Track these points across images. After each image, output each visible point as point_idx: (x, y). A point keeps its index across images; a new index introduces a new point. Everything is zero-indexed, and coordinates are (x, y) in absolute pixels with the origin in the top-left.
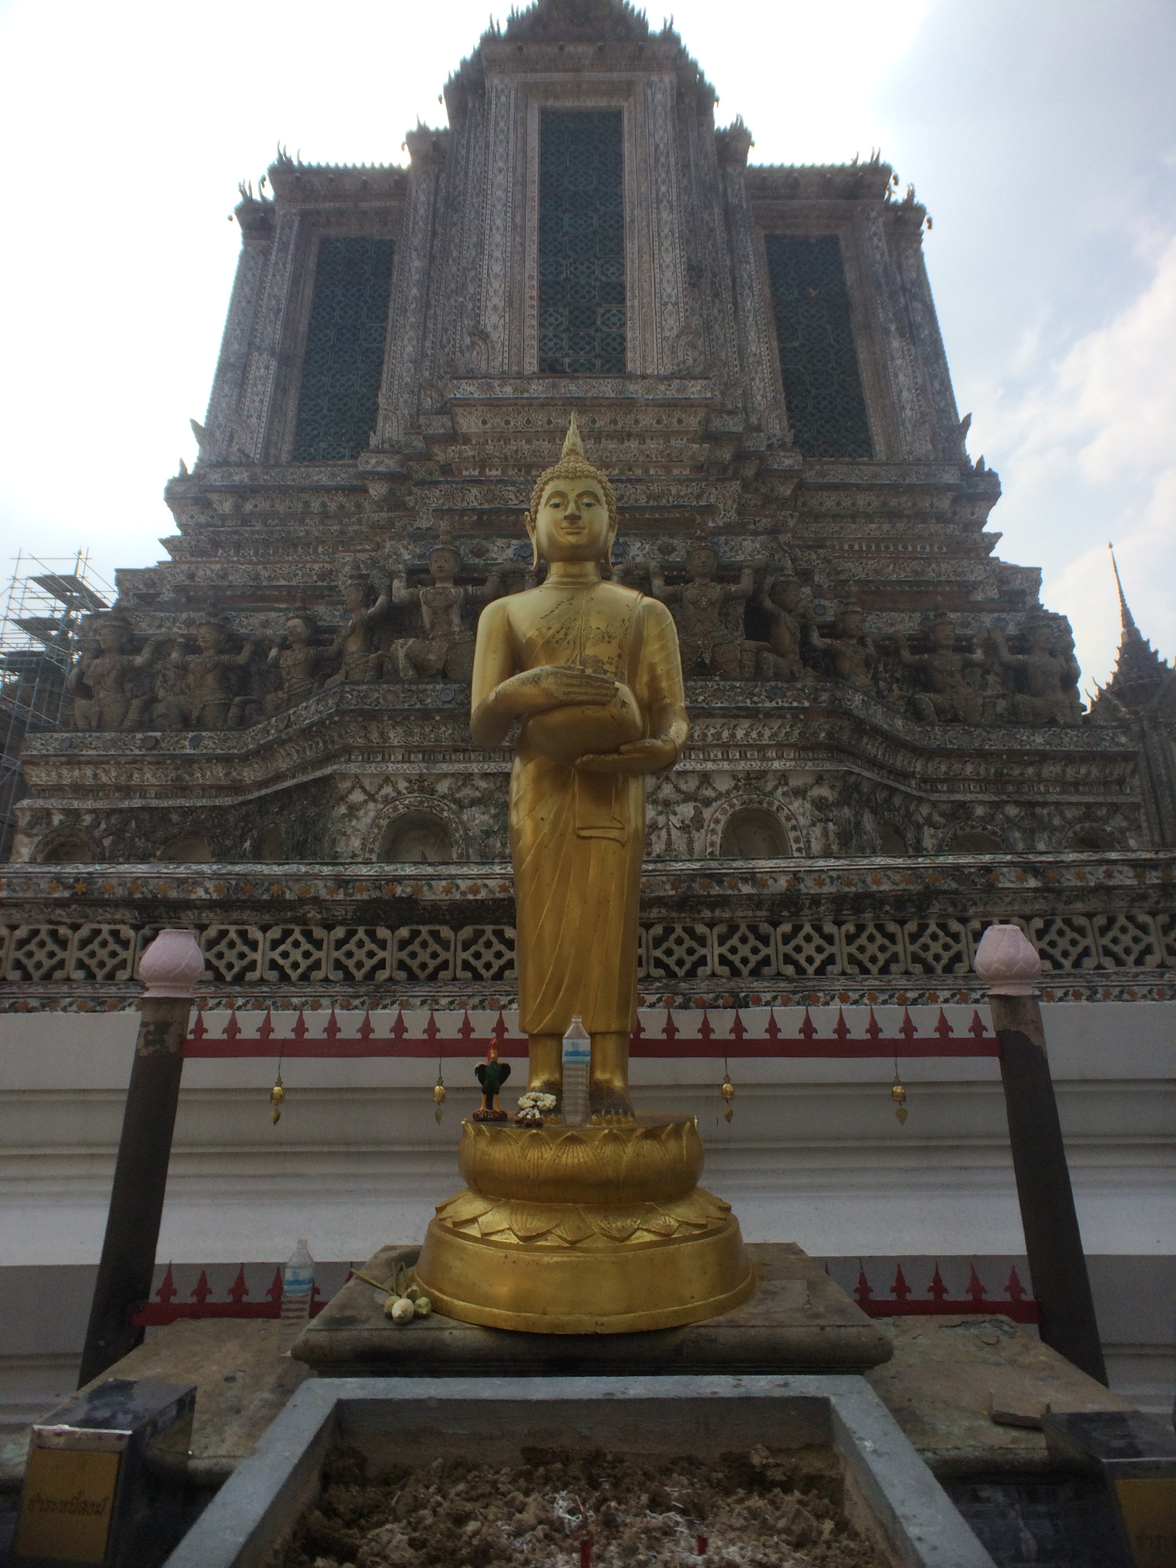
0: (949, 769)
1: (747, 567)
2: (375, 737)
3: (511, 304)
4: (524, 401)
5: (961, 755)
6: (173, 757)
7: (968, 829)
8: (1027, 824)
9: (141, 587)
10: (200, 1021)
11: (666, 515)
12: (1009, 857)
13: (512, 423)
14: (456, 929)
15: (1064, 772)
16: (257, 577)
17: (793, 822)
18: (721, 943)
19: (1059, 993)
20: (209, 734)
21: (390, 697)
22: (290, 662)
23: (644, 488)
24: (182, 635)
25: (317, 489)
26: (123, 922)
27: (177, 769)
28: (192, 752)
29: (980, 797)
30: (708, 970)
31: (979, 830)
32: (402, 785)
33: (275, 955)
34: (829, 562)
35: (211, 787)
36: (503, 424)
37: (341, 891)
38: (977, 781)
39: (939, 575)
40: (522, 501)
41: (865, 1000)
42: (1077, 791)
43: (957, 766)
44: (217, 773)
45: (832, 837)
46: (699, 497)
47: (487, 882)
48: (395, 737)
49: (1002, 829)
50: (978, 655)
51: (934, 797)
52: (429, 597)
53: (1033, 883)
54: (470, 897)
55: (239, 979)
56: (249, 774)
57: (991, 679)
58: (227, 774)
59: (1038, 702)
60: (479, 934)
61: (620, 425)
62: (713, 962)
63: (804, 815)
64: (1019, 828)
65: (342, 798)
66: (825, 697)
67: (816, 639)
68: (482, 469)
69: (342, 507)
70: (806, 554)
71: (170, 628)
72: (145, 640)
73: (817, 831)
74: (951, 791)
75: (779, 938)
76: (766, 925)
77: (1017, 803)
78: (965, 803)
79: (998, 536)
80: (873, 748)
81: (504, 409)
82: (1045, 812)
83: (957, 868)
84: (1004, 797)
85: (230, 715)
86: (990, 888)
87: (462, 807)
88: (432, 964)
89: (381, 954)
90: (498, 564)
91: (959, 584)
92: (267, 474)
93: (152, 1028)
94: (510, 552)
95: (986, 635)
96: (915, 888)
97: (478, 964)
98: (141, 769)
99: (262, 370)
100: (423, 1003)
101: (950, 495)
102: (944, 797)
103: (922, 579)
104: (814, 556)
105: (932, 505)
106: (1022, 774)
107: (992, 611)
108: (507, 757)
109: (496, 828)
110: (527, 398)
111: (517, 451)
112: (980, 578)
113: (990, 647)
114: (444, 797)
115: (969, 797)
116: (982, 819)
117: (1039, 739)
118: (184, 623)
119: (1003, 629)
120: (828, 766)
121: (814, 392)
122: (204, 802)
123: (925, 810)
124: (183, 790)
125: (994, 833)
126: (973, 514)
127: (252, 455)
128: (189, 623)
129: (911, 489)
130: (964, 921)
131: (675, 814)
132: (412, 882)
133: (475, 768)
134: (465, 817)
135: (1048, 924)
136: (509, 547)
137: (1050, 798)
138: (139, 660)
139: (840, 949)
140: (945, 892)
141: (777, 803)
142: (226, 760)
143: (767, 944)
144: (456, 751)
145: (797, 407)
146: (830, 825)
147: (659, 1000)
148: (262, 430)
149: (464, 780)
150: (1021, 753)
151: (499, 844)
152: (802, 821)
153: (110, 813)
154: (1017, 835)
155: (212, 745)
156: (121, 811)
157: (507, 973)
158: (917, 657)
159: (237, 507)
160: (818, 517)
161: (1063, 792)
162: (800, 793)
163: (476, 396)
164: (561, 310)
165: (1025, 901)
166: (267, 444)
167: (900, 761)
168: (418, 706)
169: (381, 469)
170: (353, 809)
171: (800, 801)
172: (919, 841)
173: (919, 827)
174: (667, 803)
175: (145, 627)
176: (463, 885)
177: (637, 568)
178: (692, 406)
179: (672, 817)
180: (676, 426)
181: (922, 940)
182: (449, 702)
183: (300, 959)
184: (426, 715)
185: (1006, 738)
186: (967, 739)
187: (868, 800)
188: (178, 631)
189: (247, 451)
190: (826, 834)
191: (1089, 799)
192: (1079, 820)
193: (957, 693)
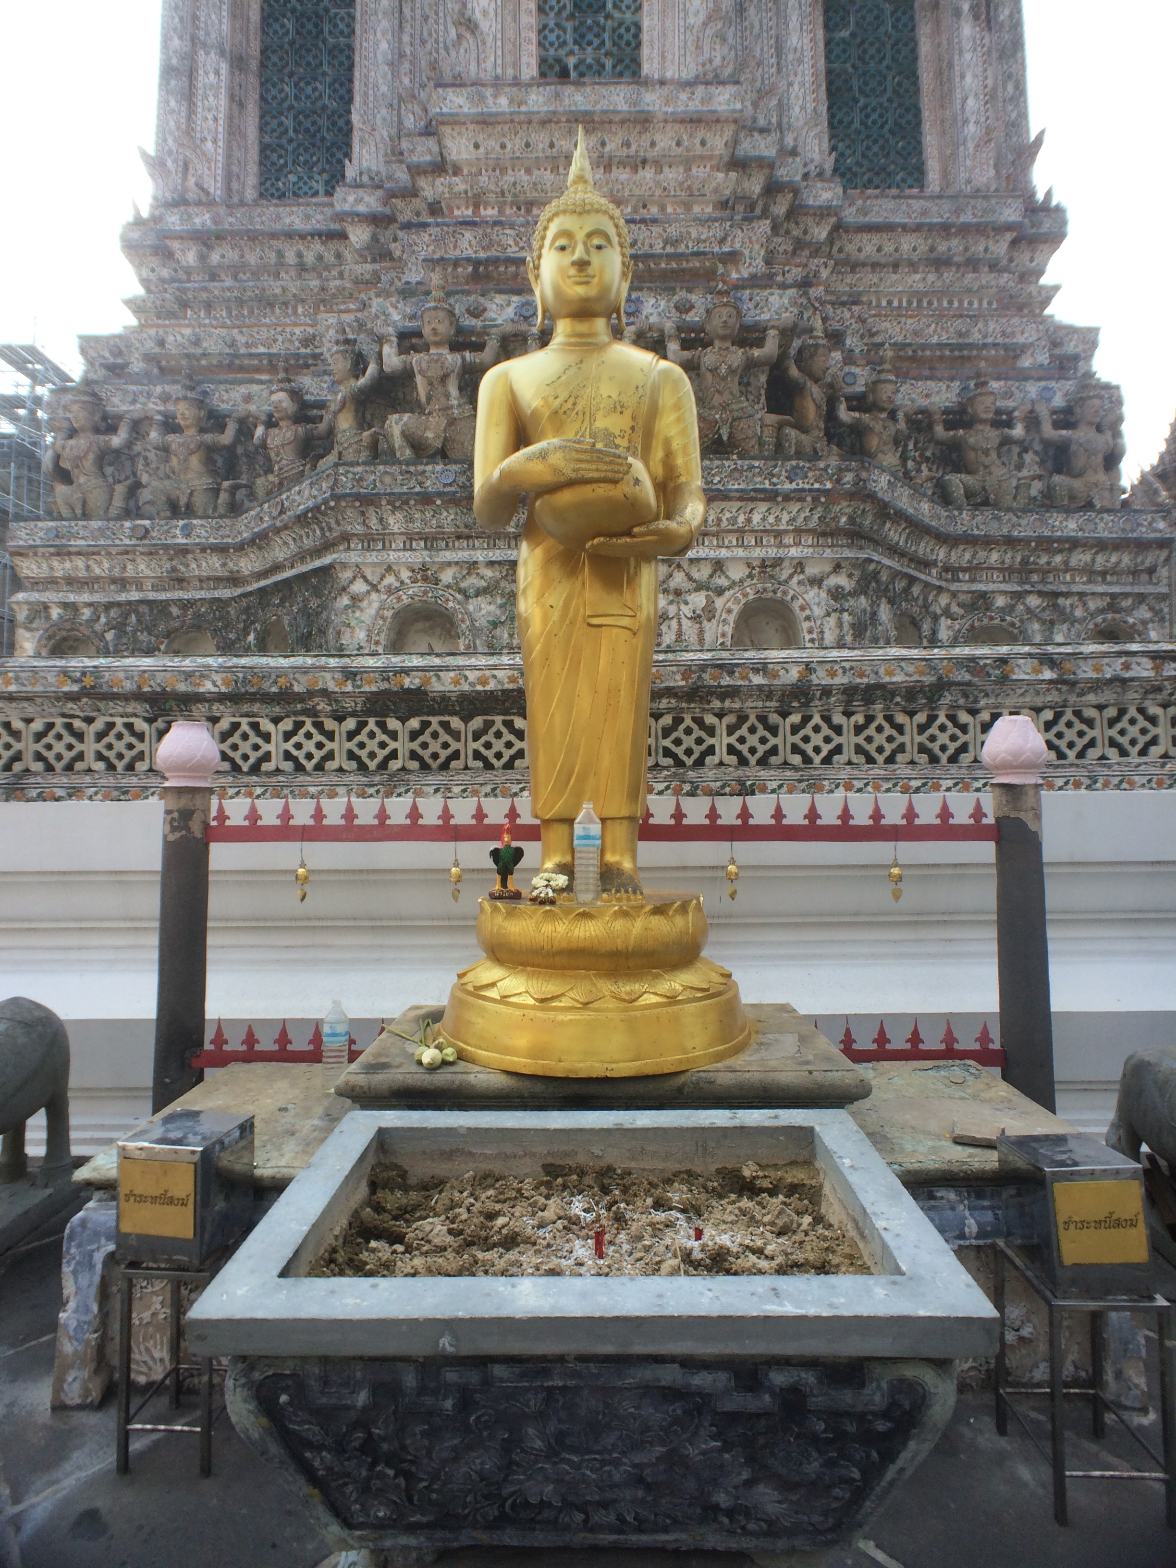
0: (973, 557)
1: (773, 327)
2: (373, 523)
4: (522, 118)
5: (987, 542)
6: (166, 547)
7: (986, 621)
8: (1047, 615)
9: (107, 355)
10: (221, 809)
11: (684, 265)
12: (1027, 649)
13: (509, 146)
14: (466, 720)
16: (233, 344)
17: (808, 612)
18: (730, 734)
19: (1060, 782)
21: (388, 480)
22: (278, 441)
23: (660, 230)
24: (159, 412)
25: (289, 235)
26: (136, 715)
27: (171, 559)
28: (184, 541)
29: (1003, 587)
30: (716, 759)
31: (997, 621)
32: (405, 575)
33: (289, 746)
34: (864, 321)
36: (498, 148)
37: (349, 683)
38: (1000, 570)
39: (985, 337)
40: (523, 248)
41: (869, 788)
42: (1104, 581)
43: (981, 554)
44: (213, 564)
45: (846, 627)
46: (722, 241)
47: (496, 672)
48: (395, 522)
49: (1021, 621)
50: (1018, 431)
51: (954, 587)
52: (424, 365)
53: (1048, 674)
54: (479, 688)
55: (255, 769)
56: (247, 564)
57: (1028, 457)
58: (224, 565)
59: (1077, 484)
60: (489, 724)
61: (634, 148)
62: (721, 752)
63: (818, 604)
64: (1039, 619)
65: (344, 589)
66: (849, 477)
67: (844, 414)
68: (476, 206)
69: (320, 258)
70: (839, 312)
71: (145, 404)
72: (120, 417)
73: (832, 621)
74: (972, 580)
75: (788, 729)
76: (775, 715)
77: (1040, 593)
78: (986, 593)
79: (1056, 288)
80: (895, 534)
81: (499, 128)
82: (1068, 602)
83: (973, 659)
84: (1028, 587)
85: (220, 501)
86: (1004, 679)
87: (467, 597)
88: (444, 754)
89: (392, 745)
90: (496, 326)
91: (1006, 347)
92: (231, 215)
93: (176, 815)
94: (510, 312)
95: (1029, 407)
96: (928, 679)
97: (489, 754)
99: (212, 76)
100: (437, 791)
101: (1009, 236)
102: (965, 587)
103: (966, 341)
104: (847, 315)
105: (986, 250)
106: (1049, 563)
107: (1040, 379)
108: (513, 543)
109: (503, 619)
110: (525, 113)
111: (515, 184)
112: (1030, 340)
113: (1032, 421)
114: (448, 587)
115: (991, 587)
116: (1002, 610)
117: (1072, 525)
118: (160, 398)
119: (1049, 400)
120: (848, 553)
121: (863, 101)
122: (202, 594)
123: (944, 600)
124: (180, 581)
125: (1013, 625)
126: (1032, 260)
127: (212, 190)
128: (165, 398)
129: (965, 230)
130: (973, 712)
131: (687, 603)
132: (420, 674)
133: (479, 556)
134: (471, 608)
135: (1058, 716)
136: (509, 305)
137: (1076, 588)
138: (116, 441)
139: (848, 740)
140: (959, 684)
141: (791, 593)
142: (221, 549)
143: (775, 735)
144: (459, 537)
145: (840, 122)
146: (846, 614)
147: (667, 788)
148: (220, 158)
149: (469, 569)
150: (1050, 540)
151: (506, 635)
152: (818, 611)
153: (108, 606)
154: (1036, 626)
155: (204, 534)
156: (119, 604)
157: (518, 763)
158: (952, 433)
159: (202, 258)
160: (855, 266)
161: (1089, 582)
162: (816, 582)
163: (466, 110)
165: (1038, 693)
166: (229, 177)
167: (923, 548)
168: (418, 489)
169: (361, 208)
170: (356, 599)
171: (816, 590)
172: (934, 632)
173: (936, 618)
174: (678, 593)
175: (118, 404)
176: (472, 676)
177: (650, 329)
178: (718, 121)
179: (683, 607)
180: (699, 150)
181: (930, 731)
182: (450, 485)
183: (314, 750)
184: (426, 499)
185: (1037, 523)
186: (996, 524)
187: (886, 590)
188: (154, 407)
189: (205, 186)
190: (840, 625)
191: (1115, 590)
192: (1102, 611)
193: (990, 473)
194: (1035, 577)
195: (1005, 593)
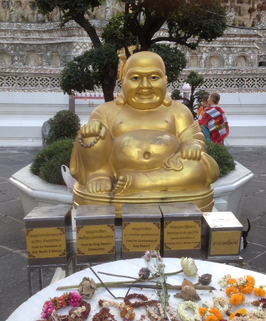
6: (25, 30)
8: (228, 52)
15: (240, 39)
27: (26, 33)
28: (30, 29)
32: (88, 45)
35: (36, 38)
44: (37, 35)
49: (222, 54)
56: (45, 36)
65: (75, 47)
77: (227, 47)
82: (233, 49)
84: (224, 46)
98: (17, 33)
106: (230, 40)
137: (235, 46)
142: (39, 32)
153: (11, 44)
155: (34, 27)
156: (14, 44)
182: (97, 25)
191: (244, 46)
192: (241, 51)
195: (219, 47)
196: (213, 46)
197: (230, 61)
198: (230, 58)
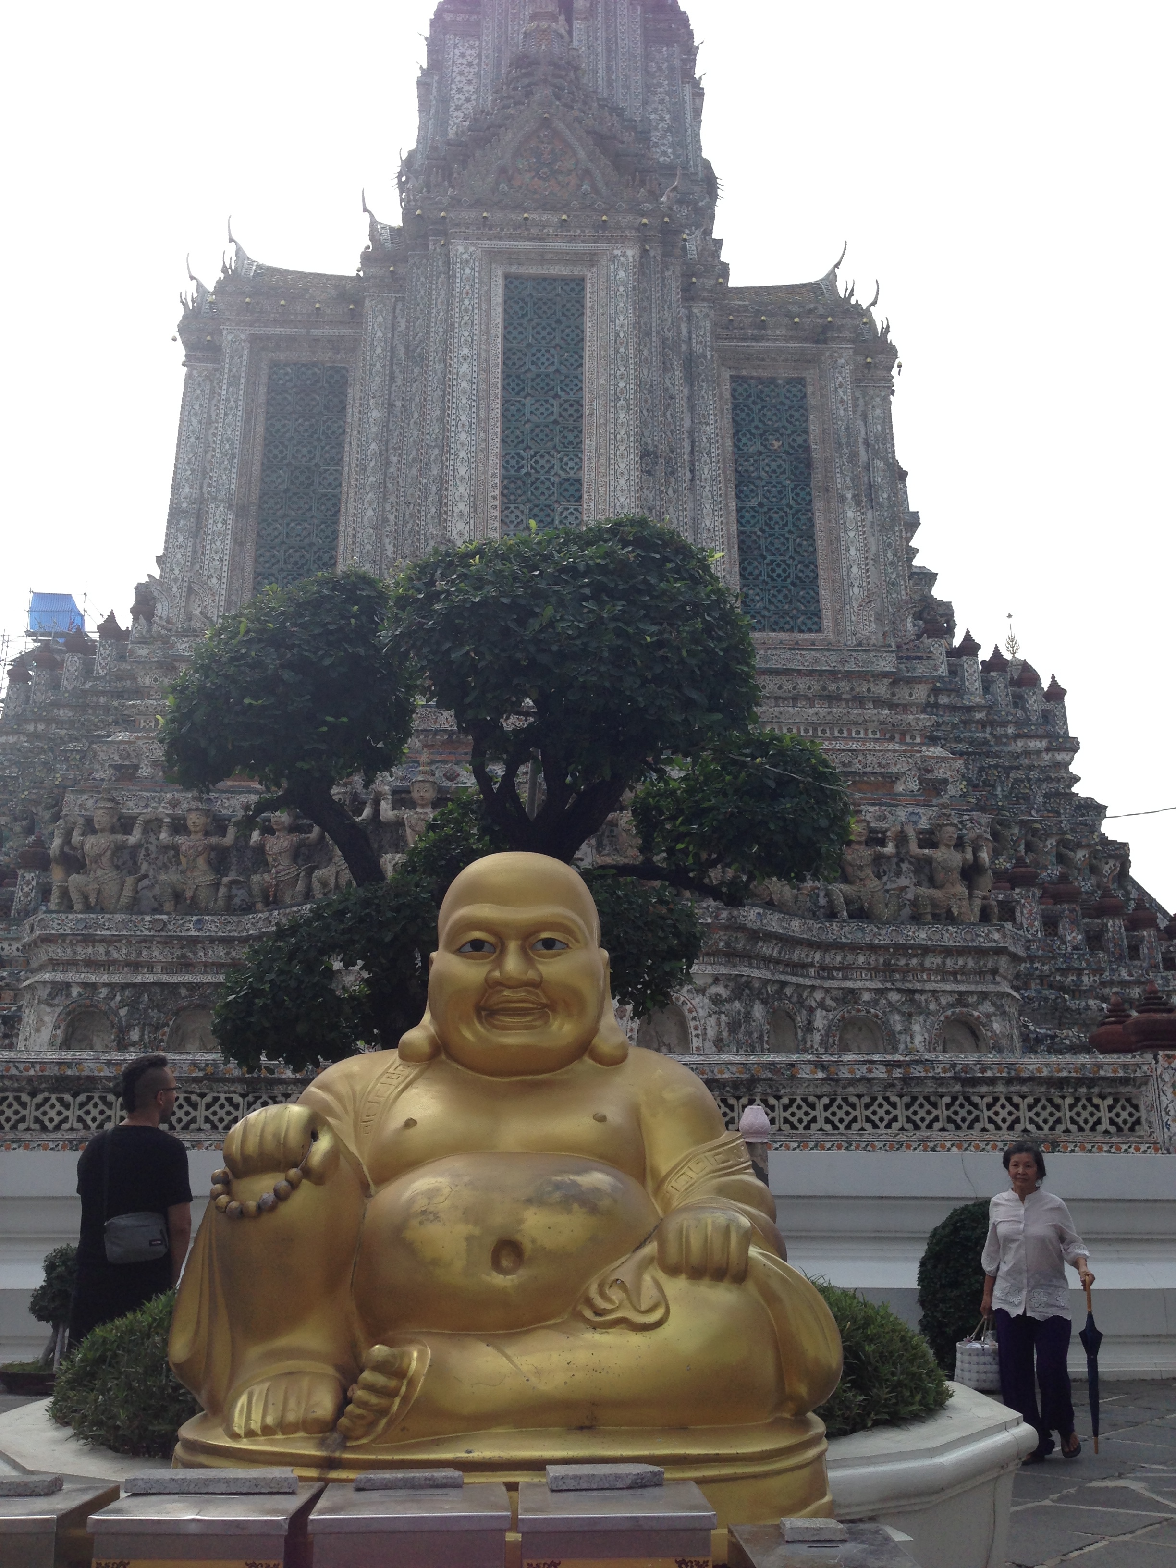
0: (844, 958)
3: (475, 511)
5: (855, 948)
6: (180, 938)
7: (853, 1012)
8: (905, 1008)
9: (116, 758)
15: (944, 963)
17: (694, 1014)
19: (828, 1145)
20: (211, 918)
24: (168, 815)
27: (182, 948)
28: (197, 934)
29: (870, 984)
31: (863, 1013)
35: (213, 964)
38: (868, 969)
39: (865, 767)
42: (956, 981)
43: (850, 957)
44: (219, 953)
45: (723, 1025)
49: (884, 1013)
50: (889, 849)
51: (828, 984)
52: (413, 822)
53: (820, 1075)
57: (905, 866)
58: (228, 953)
63: (703, 1008)
64: (899, 1012)
66: (724, 914)
71: (156, 808)
72: (133, 819)
73: (712, 1021)
74: (845, 978)
77: (899, 990)
78: (855, 989)
80: (767, 949)
82: (923, 998)
83: (773, 1064)
84: (889, 985)
85: (220, 895)
86: (793, 1077)
91: (883, 775)
95: (899, 828)
98: (149, 948)
99: (220, 525)
101: (887, 681)
102: (836, 984)
103: (849, 769)
105: (869, 690)
106: (907, 965)
107: (909, 804)
112: (902, 770)
113: (901, 839)
115: (859, 984)
116: (867, 1003)
117: (923, 935)
118: (170, 803)
119: (915, 823)
120: (723, 970)
121: (769, 558)
122: (208, 978)
123: (819, 995)
124: (186, 966)
125: (876, 1016)
126: (911, 695)
127: (215, 619)
128: (174, 804)
129: (849, 675)
130: (778, 1098)
135: (832, 1101)
137: (929, 987)
138: (132, 840)
141: (682, 999)
142: (227, 941)
145: (751, 574)
146: (723, 1017)
148: (223, 592)
150: (905, 947)
152: (702, 1013)
153: (124, 986)
154: (897, 1017)
155: (214, 928)
156: (134, 985)
161: (943, 980)
162: (702, 991)
164: (522, 507)
167: (797, 955)
171: (701, 996)
172: (810, 1022)
173: (811, 1010)
175: (132, 807)
185: (894, 934)
186: (860, 935)
187: (760, 993)
188: (163, 810)
189: (209, 615)
190: (719, 1023)
191: (962, 988)
192: (952, 1005)
193: (865, 886)
194: (897, 976)
195: (870, 990)
196: (849, 984)
197: (918, 1039)
198: (916, 1028)
